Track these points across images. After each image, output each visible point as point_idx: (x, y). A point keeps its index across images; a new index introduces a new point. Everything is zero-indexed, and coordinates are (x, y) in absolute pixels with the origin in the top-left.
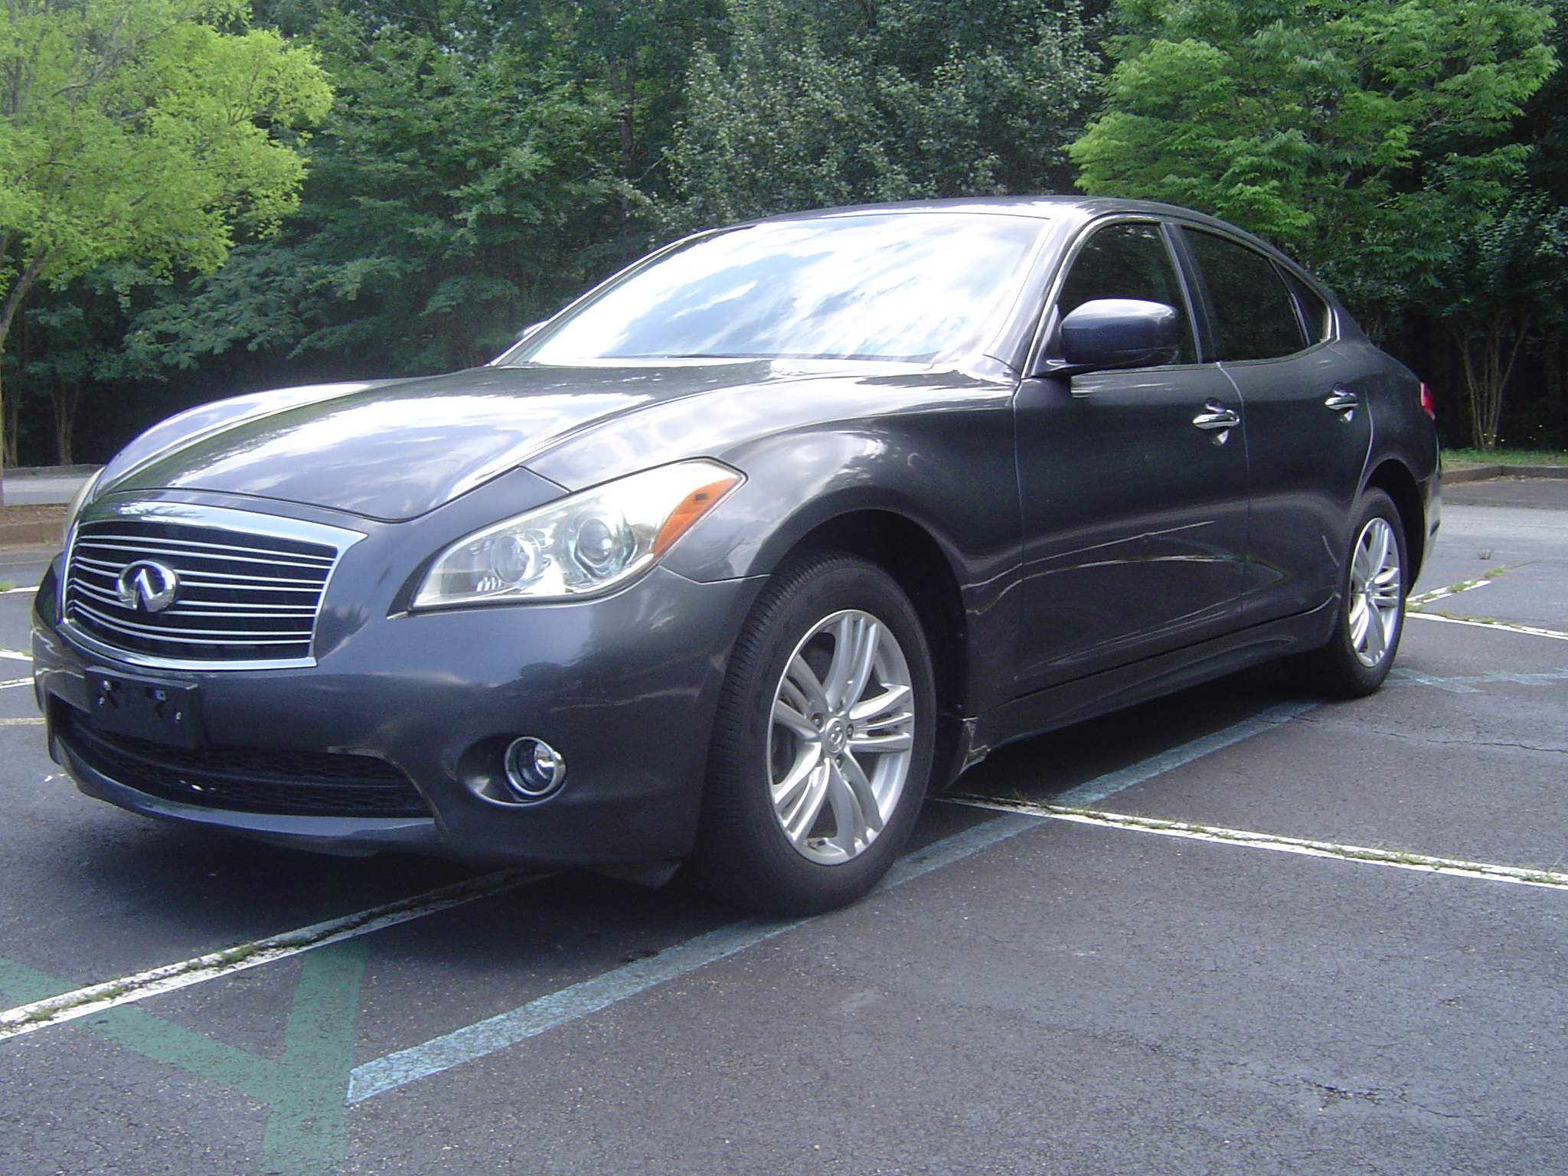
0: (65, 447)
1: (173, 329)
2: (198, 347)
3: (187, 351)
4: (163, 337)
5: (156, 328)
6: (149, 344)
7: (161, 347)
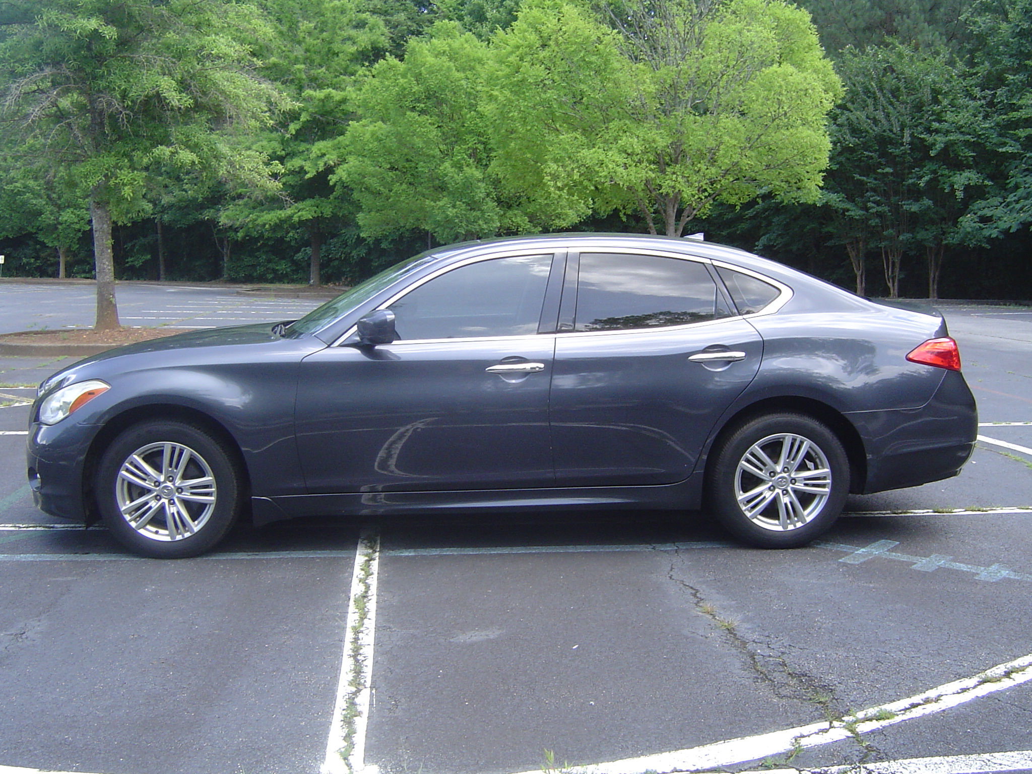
0: (933, 287)
1: (989, 214)
2: (1003, 225)
3: (996, 228)
4: (985, 220)
5: (979, 213)
6: (975, 222)
7: (981, 225)
